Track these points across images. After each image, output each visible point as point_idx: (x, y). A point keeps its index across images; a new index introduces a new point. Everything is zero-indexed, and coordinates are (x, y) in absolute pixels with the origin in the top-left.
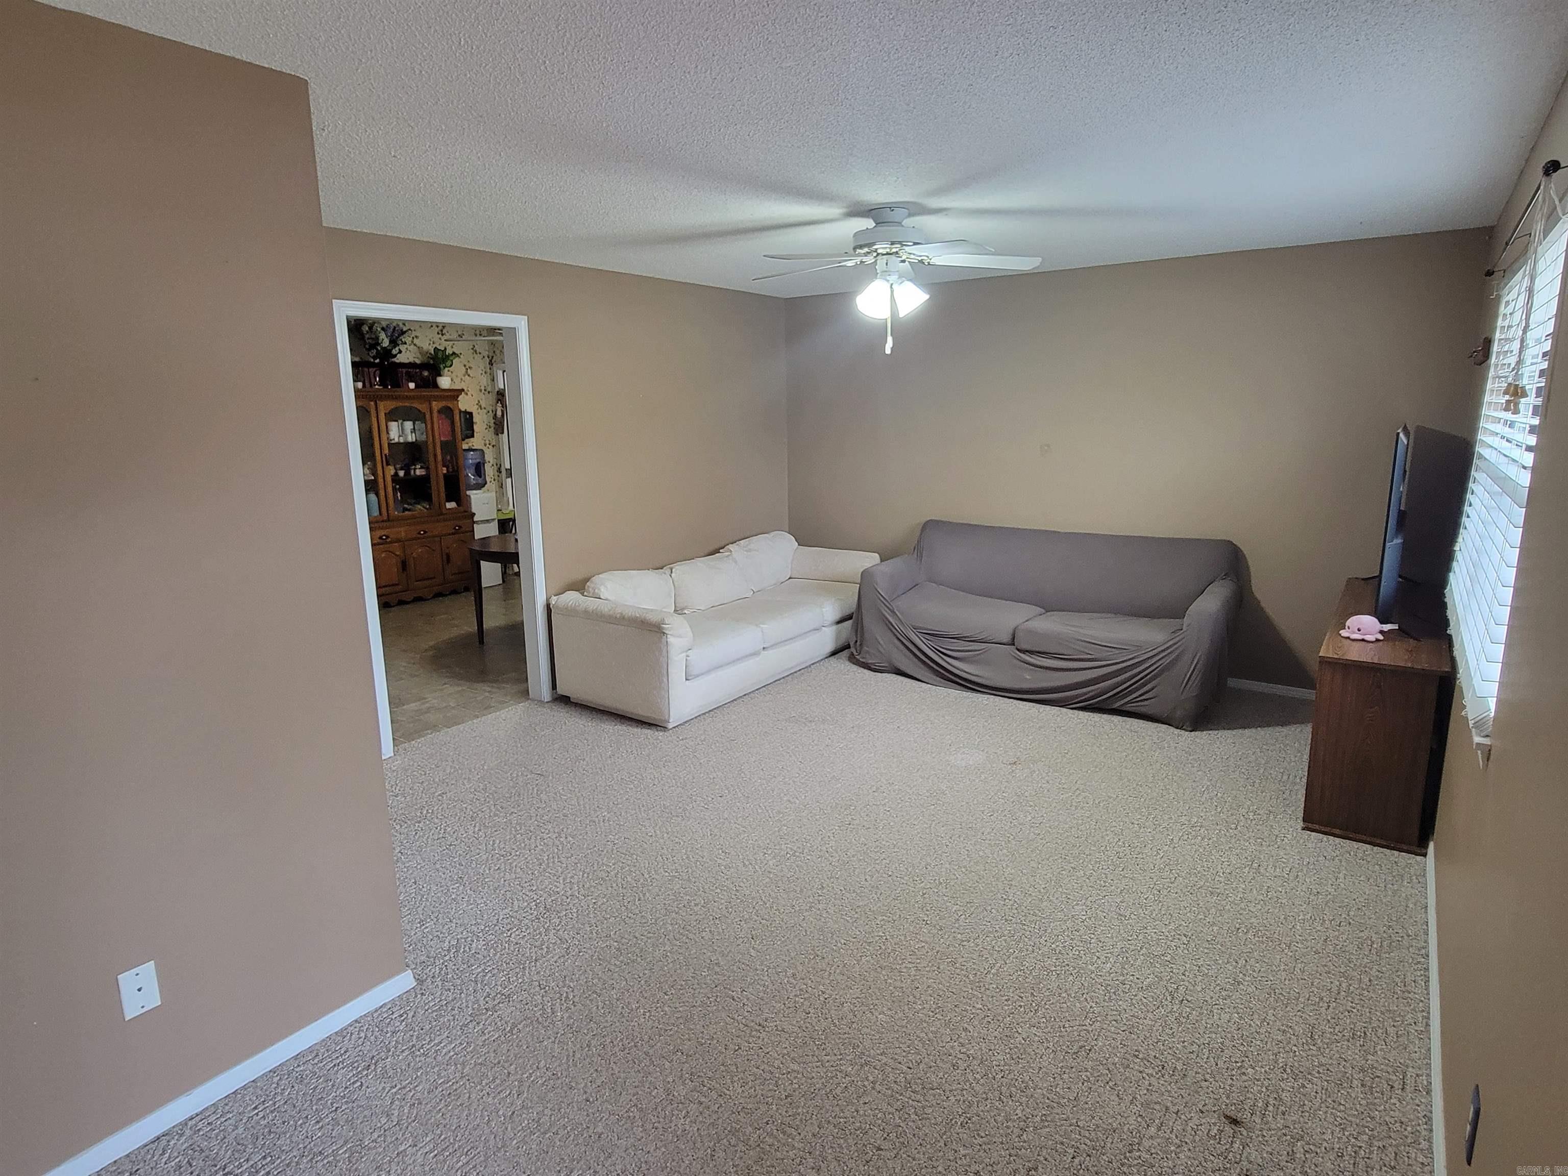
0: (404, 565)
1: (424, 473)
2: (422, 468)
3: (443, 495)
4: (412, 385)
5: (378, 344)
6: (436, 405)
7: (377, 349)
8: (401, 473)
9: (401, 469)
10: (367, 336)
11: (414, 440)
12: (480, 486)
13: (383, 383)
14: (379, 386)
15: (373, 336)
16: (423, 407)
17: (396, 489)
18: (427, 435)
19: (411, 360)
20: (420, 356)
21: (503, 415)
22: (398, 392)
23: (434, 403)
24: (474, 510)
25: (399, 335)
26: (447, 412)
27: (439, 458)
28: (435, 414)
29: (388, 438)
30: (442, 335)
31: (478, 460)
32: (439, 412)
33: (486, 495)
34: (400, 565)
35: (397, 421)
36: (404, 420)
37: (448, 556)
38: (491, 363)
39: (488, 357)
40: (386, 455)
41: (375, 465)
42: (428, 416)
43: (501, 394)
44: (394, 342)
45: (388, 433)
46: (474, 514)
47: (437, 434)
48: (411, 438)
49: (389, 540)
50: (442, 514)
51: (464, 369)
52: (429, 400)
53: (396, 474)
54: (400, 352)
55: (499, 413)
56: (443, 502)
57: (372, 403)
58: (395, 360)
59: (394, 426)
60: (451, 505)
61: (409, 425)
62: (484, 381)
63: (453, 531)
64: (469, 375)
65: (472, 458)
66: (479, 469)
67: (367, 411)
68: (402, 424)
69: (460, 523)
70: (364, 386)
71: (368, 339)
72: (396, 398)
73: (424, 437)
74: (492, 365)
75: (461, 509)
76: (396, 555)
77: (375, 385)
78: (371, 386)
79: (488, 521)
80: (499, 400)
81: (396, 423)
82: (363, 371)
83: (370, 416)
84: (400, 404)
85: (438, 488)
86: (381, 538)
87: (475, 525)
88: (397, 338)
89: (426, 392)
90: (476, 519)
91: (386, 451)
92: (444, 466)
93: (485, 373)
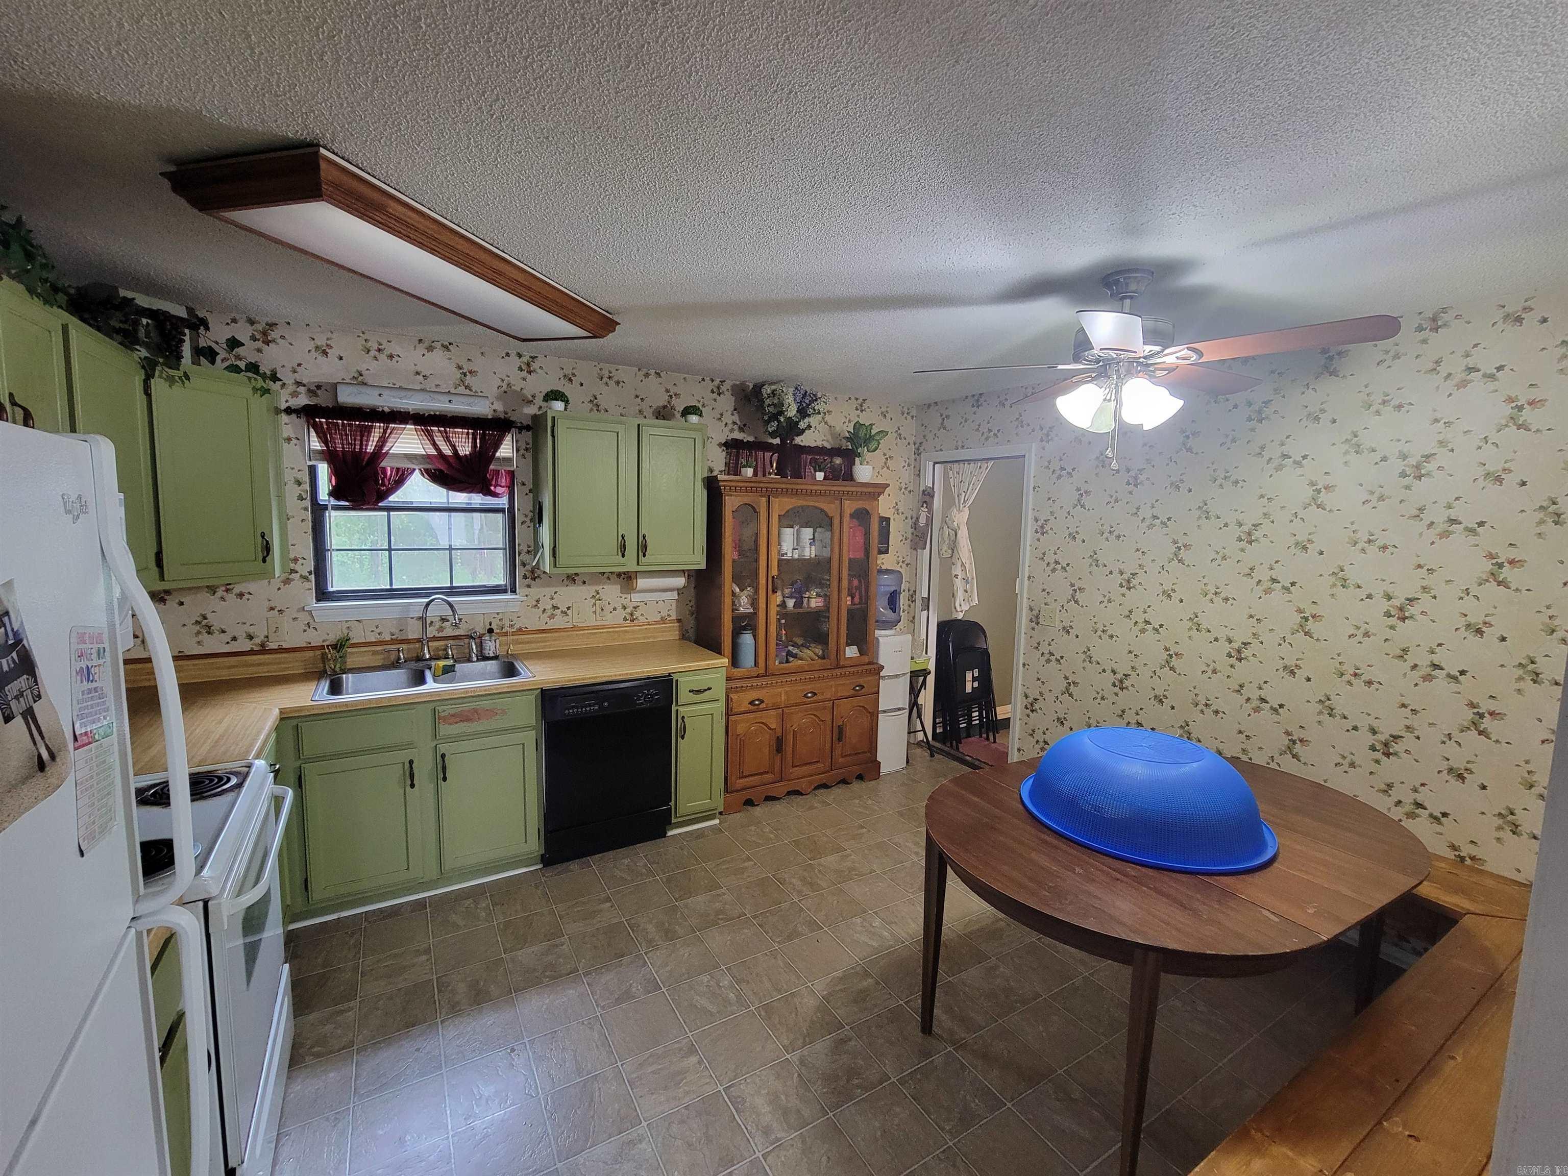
0: (779, 745)
1: (820, 604)
2: (818, 595)
3: (843, 639)
4: (820, 476)
5: (781, 413)
6: (850, 506)
7: (779, 421)
8: (790, 603)
9: (791, 597)
10: (768, 402)
11: (813, 556)
12: (890, 625)
13: (780, 472)
14: (776, 474)
15: (776, 401)
16: (831, 508)
17: (780, 624)
18: (832, 550)
19: (819, 443)
20: (830, 438)
21: (927, 525)
22: (801, 485)
23: (847, 503)
24: (881, 662)
25: (812, 401)
26: (862, 516)
27: (845, 583)
28: (847, 519)
29: (779, 551)
30: (862, 411)
31: (893, 589)
32: (852, 516)
33: (898, 638)
34: (773, 743)
35: (791, 527)
36: (801, 527)
37: (841, 730)
38: (918, 453)
39: (915, 444)
40: (773, 577)
41: (756, 591)
42: (836, 522)
43: (929, 494)
44: (803, 412)
45: (779, 544)
46: (883, 667)
47: (845, 548)
48: (809, 552)
49: (763, 706)
50: (838, 667)
51: (884, 458)
52: (839, 497)
53: (783, 605)
54: (809, 427)
55: (922, 521)
56: (842, 647)
57: (764, 500)
58: (798, 440)
59: (788, 534)
60: (851, 652)
61: (807, 533)
62: (906, 475)
63: (852, 692)
64: (888, 468)
65: (885, 584)
66: (893, 601)
67: (755, 512)
68: (798, 532)
69: (861, 681)
70: (755, 474)
71: (769, 406)
72: (795, 493)
73: (826, 553)
74: (919, 454)
75: (866, 659)
76: (770, 729)
77: (770, 474)
78: (764, 475)
79: (897, 676)
80: (925, 502)
81: (792, 530)
82: (756, 456)
83: (758, 518)
84: (800, 502)
85: (837, 627)
86: (752, 703)
87: (881, 681)
88: (808, 405)
89: (839, 486)
90: (882, 674)
91: (774, 572)
92: (848, 595)
93: (909, 465)
